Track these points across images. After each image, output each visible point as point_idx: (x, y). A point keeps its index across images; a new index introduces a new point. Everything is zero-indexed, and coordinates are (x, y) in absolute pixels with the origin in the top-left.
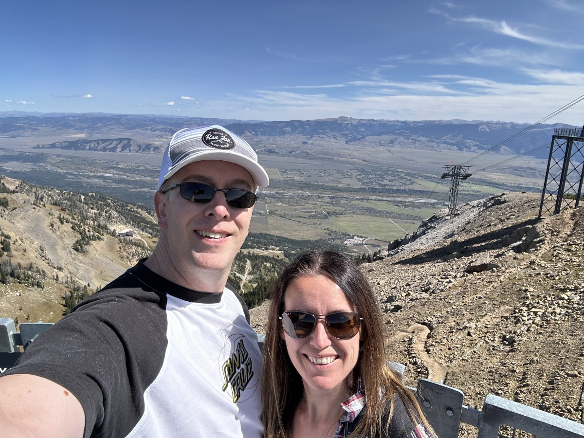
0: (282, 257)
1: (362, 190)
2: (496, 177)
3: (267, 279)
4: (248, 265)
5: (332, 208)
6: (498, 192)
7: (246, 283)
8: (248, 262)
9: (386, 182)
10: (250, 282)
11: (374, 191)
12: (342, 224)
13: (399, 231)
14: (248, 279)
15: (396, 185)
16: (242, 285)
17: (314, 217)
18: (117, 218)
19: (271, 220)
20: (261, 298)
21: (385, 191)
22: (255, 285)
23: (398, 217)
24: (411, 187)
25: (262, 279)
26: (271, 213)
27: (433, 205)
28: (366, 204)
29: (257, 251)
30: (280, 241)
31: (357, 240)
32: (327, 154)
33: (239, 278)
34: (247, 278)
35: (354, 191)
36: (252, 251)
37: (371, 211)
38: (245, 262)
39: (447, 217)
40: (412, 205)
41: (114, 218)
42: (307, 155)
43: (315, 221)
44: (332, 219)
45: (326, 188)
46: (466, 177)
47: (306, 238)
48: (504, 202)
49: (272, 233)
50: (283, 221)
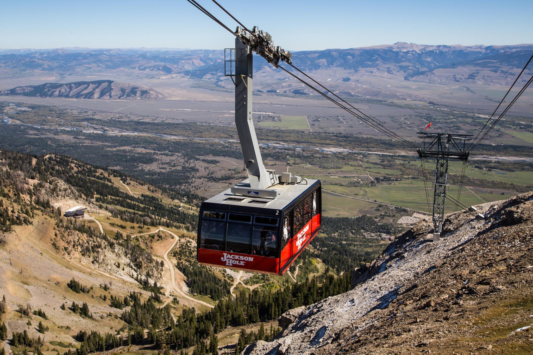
5: (382, 172)
7: (240, 283)
10: (246, 284)
14: (245, 278)
16: (232, 290)
17: (356, 184)
18: (65, 190)
23: (479, 184)
24: (499, 141)
33: (231, 277)
34: (242, 277)
41: (60, 190)
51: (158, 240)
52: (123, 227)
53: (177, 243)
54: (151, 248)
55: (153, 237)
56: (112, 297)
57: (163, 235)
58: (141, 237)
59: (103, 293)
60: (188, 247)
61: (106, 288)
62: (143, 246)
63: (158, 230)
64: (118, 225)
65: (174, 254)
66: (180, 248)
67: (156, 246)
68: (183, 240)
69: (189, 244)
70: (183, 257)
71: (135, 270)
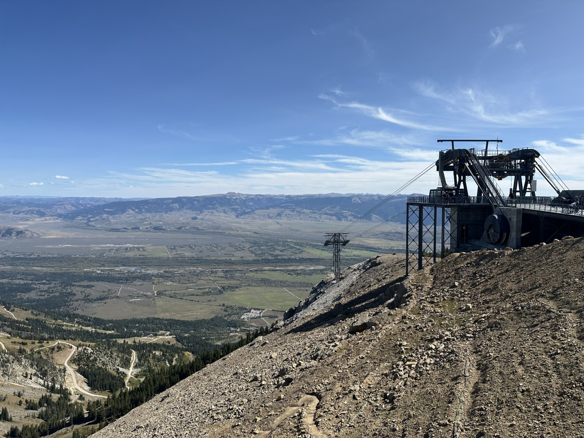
0: (174, 342)
1: (256, 262)
2: (372, 242)
3: (157, 369)
4: (134, 357)
5: (226, 283)
6: (373, 255)
7: (131, 378)
8: (134, 353)
9: (277, 252)
10: (136, 377)
11: (267, 262)
12: (238, 298)
13: (294, 298)
14: (135, 373)
15: (287, 254)
16: (126, 381)
17: (208, 293)
19: (159, 302)
20: (150, 393)
21: (277, 261)
22: (142, 380)
23: (292, 285)
24: (300, 256)
25: (150, 370)
26: (159, 294)
27: (322, 271)
28: (260, 276)
29: (144, 339)
30: (170, 325)
31: (254, 313)
32: (218, 228)
33: (123, 373)
34: (132, 372)
35: (248, 263)
36: (137, 339)
37: (266, 282)
38: (130, 354)
39: (334, 282)
40: (304, 273)
42: (196, 230)
43: (209, 297)
44: (227, 294)
45: (218, 263)
46: (345, 243)
47: (201, 317)
48: (380, 263)
49: (161, 316)
50: (173, 301)
51: (58, 351)
52: (24, 344)
53: (75, 352)
54: (52, 358)
55: (53, 349)
56: (26, 401)
57: (62, 347)
58: (42, 350)
59: (18, 399)
60: (86, 353)
61: (19, 395)
62: (45, 357)
63: (57, 343)
64: (19, 343)
65: (73, 361)
66: (78, 355)
67: (57, 356)
68: (80, 349)
69: (86, 351)
70: (81, 362)
71: (41, 378)
